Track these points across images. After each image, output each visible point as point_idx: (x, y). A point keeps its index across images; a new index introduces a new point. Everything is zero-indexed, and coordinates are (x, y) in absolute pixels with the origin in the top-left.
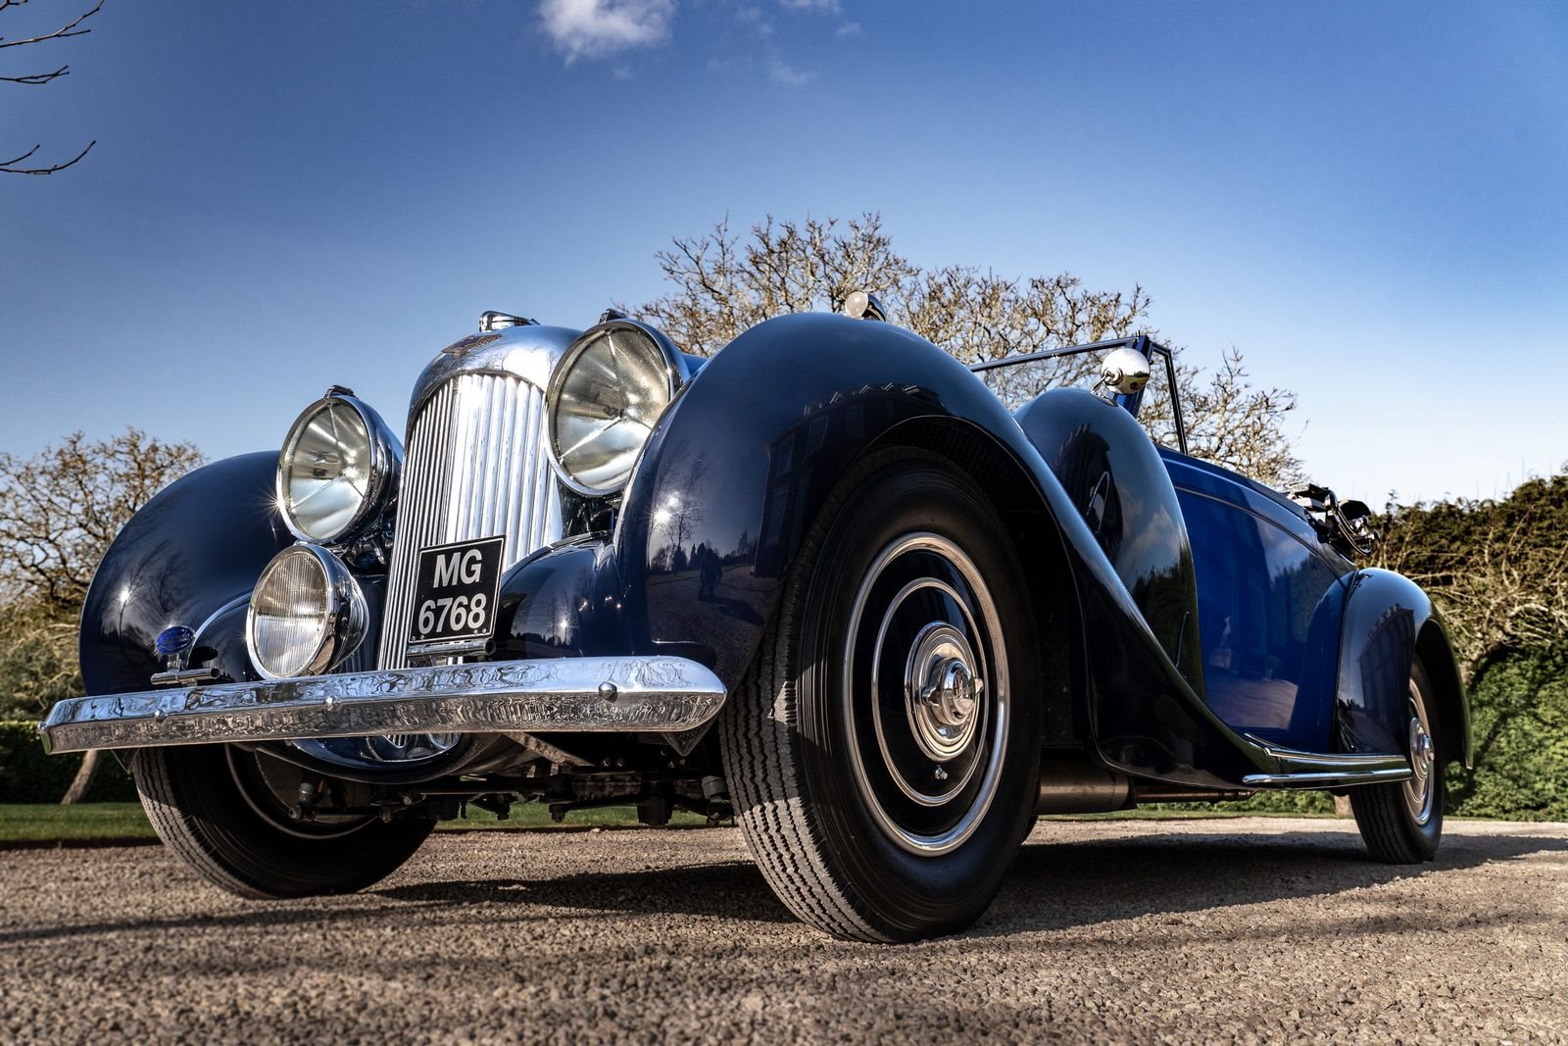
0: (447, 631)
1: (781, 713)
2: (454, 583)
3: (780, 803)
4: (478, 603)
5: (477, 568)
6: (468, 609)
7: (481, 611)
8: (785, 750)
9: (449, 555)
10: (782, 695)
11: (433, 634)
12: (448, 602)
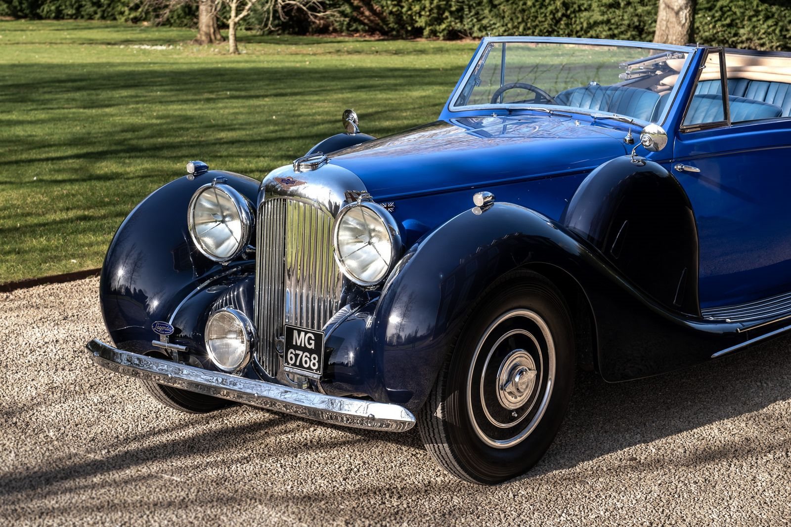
0: (301, 366)
1: (439, 414)
2: (303, 345)
3: (440, 445)
4: (314, 358)
5: (313, 342)
6: (310, 358)
7: (315, 362)
8: (441, 428)
9: (299, 332)
10: (440, 408)
11: (294, 365)
12: (301, 353)
